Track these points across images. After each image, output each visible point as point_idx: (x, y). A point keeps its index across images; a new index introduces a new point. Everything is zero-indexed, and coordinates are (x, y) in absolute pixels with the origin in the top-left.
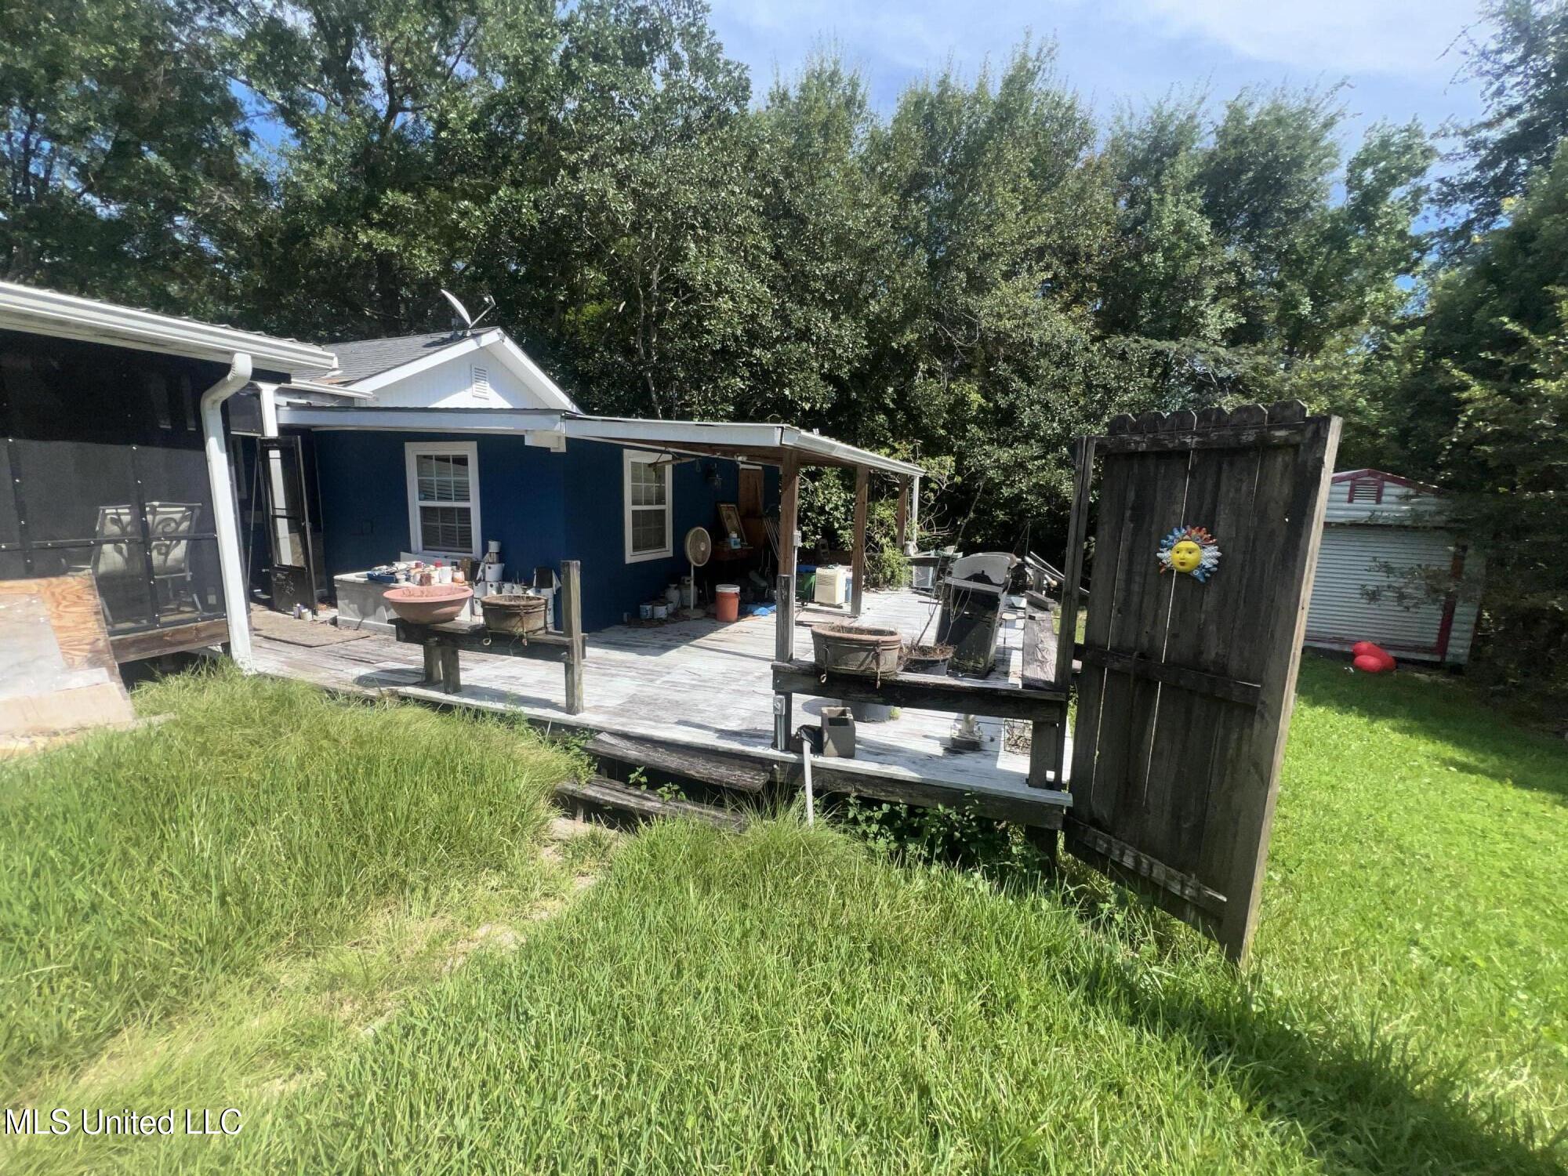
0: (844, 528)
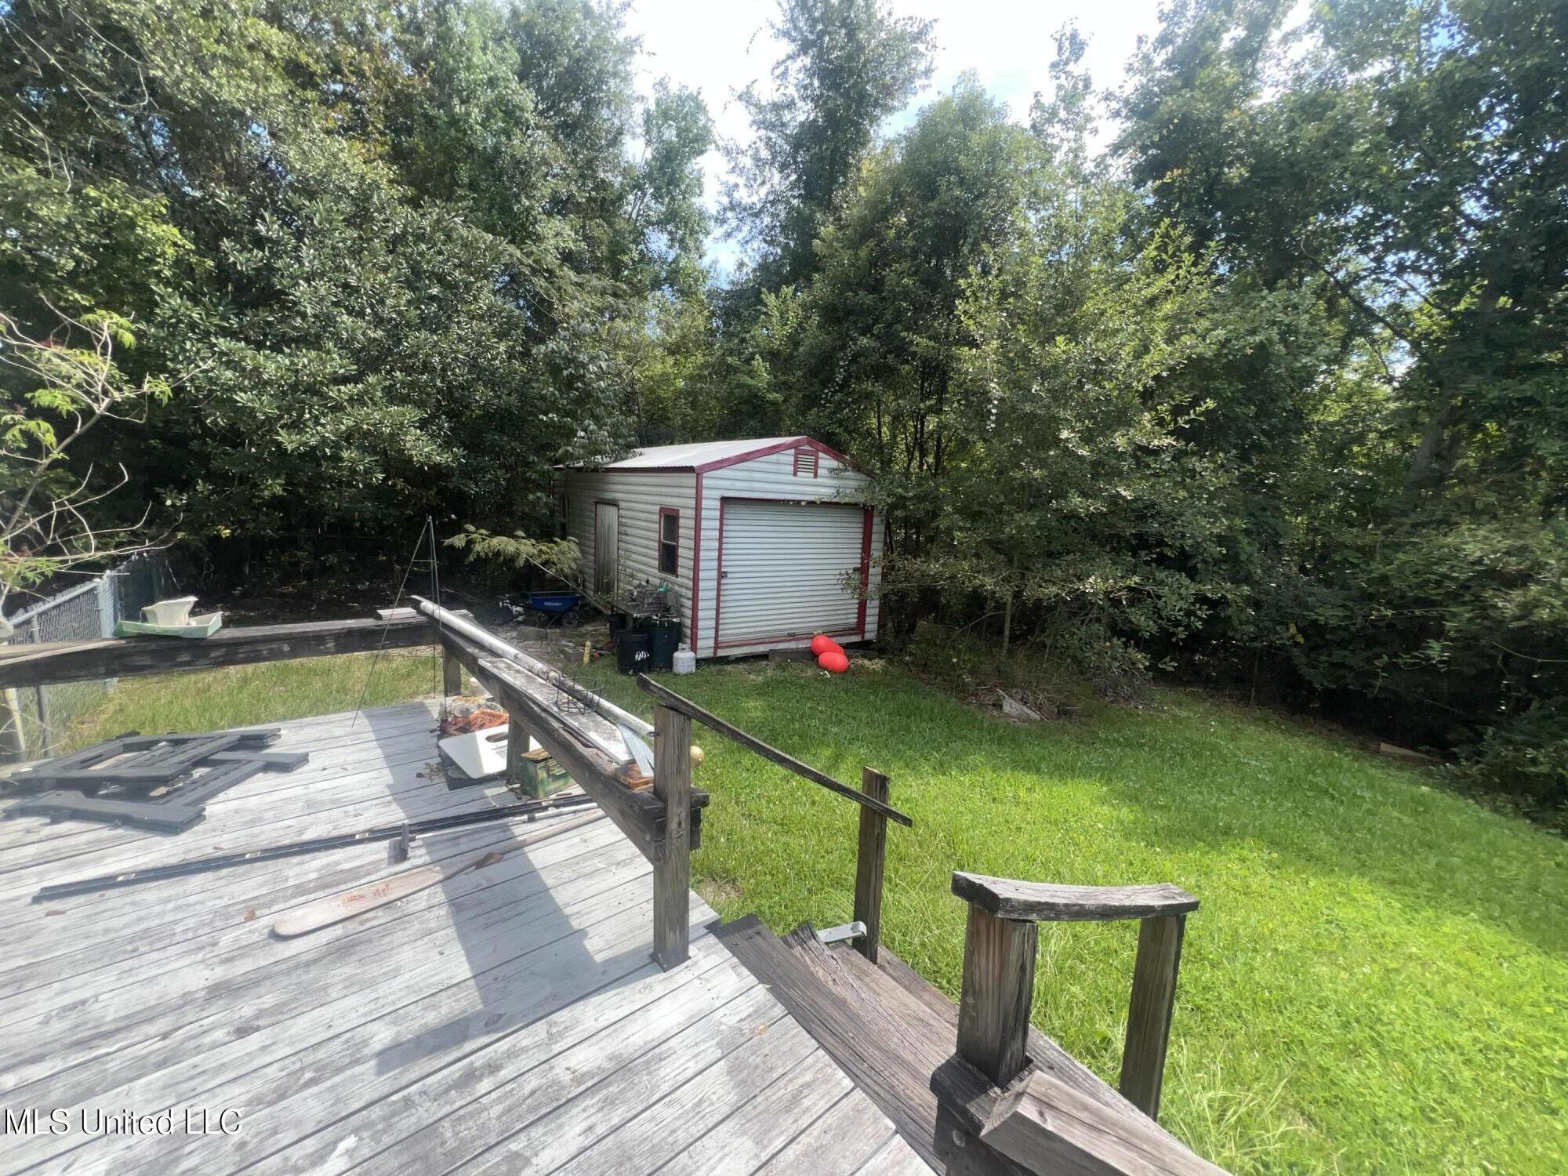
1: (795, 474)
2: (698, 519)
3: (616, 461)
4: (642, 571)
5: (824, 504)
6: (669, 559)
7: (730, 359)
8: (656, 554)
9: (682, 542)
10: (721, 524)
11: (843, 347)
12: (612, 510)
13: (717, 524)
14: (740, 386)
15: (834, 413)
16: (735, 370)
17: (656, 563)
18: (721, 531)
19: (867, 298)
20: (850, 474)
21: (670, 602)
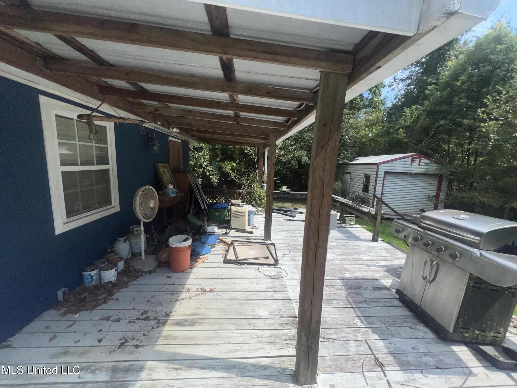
0: (213, 175)
1: (411, 165)
2: (377, 177)
3: (350, 161)
4: (357, 192)
5: (421, 174)
6: (366, 188)
7: (390, 130)
8: (362, 187)
9: (371, 184)
10: (384, 179)
11: (434, 124)
12: (349, 175)
13: (382, 179)
14: (393, 138)
15: (429, 145)
16: (392, 133)
17: (362, 190)
18: (384, 181)
19: (445, 108)
20: (434, 164)
21: (366, 200)
